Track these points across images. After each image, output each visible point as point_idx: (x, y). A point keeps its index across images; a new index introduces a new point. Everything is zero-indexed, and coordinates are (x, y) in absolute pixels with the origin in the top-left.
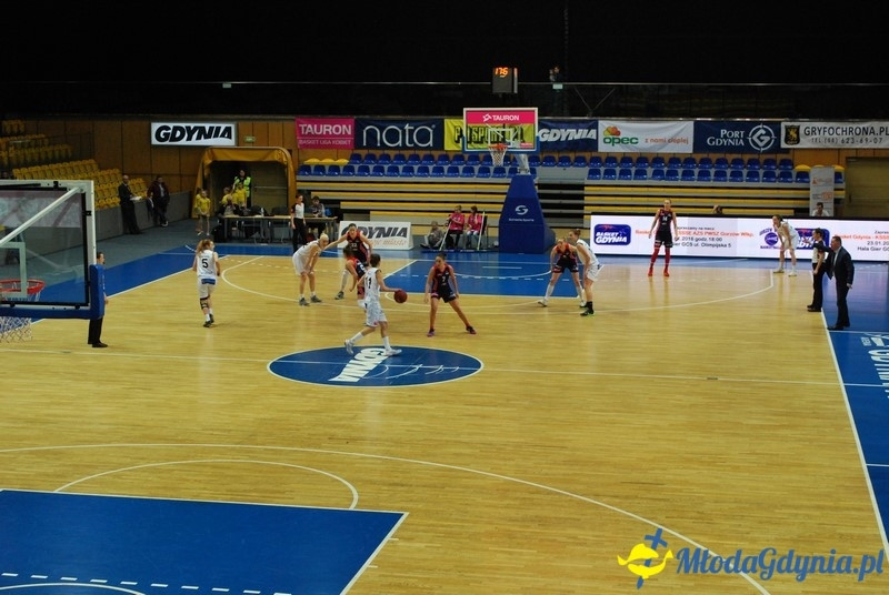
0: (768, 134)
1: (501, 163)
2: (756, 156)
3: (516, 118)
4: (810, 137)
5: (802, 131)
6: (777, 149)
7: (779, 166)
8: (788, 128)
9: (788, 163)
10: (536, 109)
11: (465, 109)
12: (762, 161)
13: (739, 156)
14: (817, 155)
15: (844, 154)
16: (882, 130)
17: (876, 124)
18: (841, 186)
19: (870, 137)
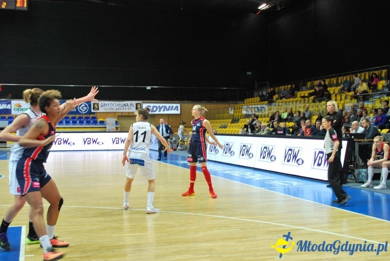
0: (86, 106)
2: (81, 116)
4: (103, 107)
5: (100, 105)
6: (90, 112)
7: (91, 119)
8: (94, 104)
9: (95, 118)
12: (84, 117)
13: (74, 116)
14: (107, 114)
15: (117, 114)
16: (131, 105)
17: (129, 102)
18: (118, 126)
19: (127, 107)
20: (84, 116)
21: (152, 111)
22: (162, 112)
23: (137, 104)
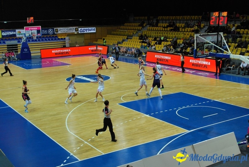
0: (52, 31)
1: (36, 39)
2: (50, 36)
3: (36, 28)
5: (58, 30)
6: (54, 34)
7: (54, 37)
8: (55, 29)
9: (56, 37)
10: (40, 26)
11: (25, 27)
13: (47, 36)
14: (62, 34)
15: (67, 34)
16: (73, 29)
17: (72, 28)
18: (70, 40)
19: (71, 30)
20: (52, 36)
21: (83, 32)
22: (87, 32)
23: (76, 28)
